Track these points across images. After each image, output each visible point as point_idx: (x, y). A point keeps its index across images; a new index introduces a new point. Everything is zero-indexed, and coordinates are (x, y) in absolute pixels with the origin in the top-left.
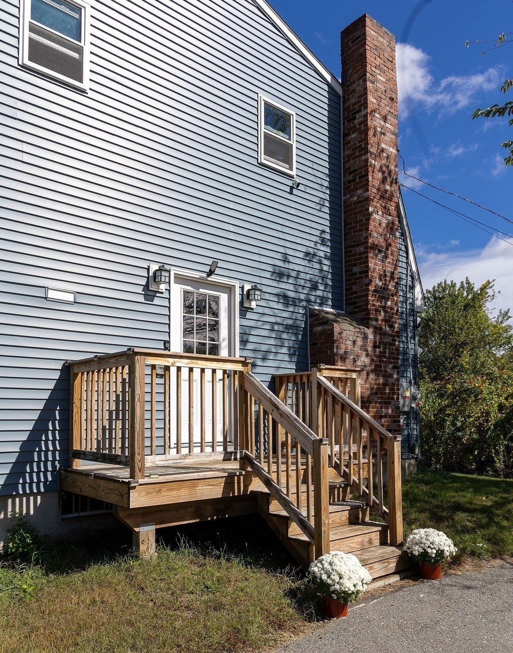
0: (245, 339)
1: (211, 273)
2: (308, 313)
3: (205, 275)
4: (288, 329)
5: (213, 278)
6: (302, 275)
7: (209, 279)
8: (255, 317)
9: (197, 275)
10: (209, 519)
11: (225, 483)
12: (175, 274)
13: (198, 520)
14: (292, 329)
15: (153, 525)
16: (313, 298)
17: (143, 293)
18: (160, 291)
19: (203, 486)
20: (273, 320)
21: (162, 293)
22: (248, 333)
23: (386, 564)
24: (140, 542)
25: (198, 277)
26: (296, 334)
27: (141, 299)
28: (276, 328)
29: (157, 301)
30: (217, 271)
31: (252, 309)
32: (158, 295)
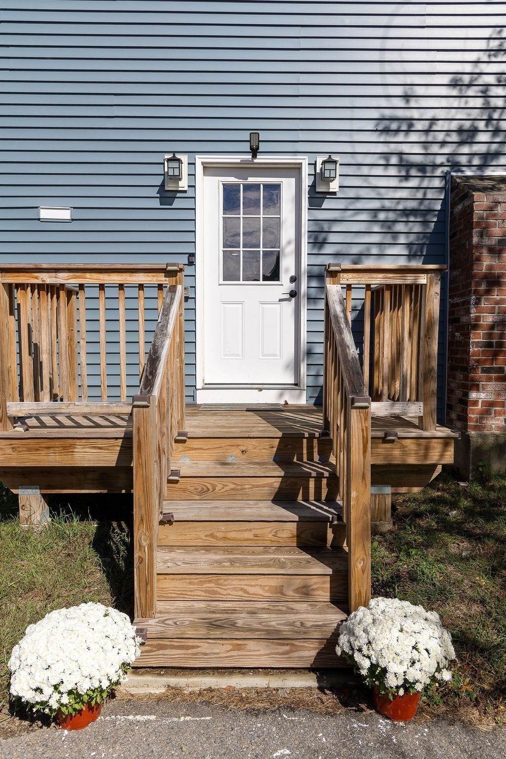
0: (320, 239)
1: (254, 152)
2: (449, 186)
3: (249, 157)
4: (407, 216)
5: (261, 159)
6: (440, 125)
7: (255, 161)
8: (341, 204)
9: (236, 159)
10: (124, 491)
11: (121, 447)
12: (202, 163)
13: (105, 491)
14: (415, 216)
15: (36, 488)
16: (463, 160)
17: (158, 195)
18: (180, 189)
19: (85, 448)
20: (376, 205)
21: (185, 192)
22: (326, 229)
23: (287, 648)
24: (20, 507)
25: (239, 161)
26: (425, 223)
27: (156, 203)
28: (382, 216)
29: (177, 203)
30: (263, 147)
31: (334, 193)
32: (178, 195)
